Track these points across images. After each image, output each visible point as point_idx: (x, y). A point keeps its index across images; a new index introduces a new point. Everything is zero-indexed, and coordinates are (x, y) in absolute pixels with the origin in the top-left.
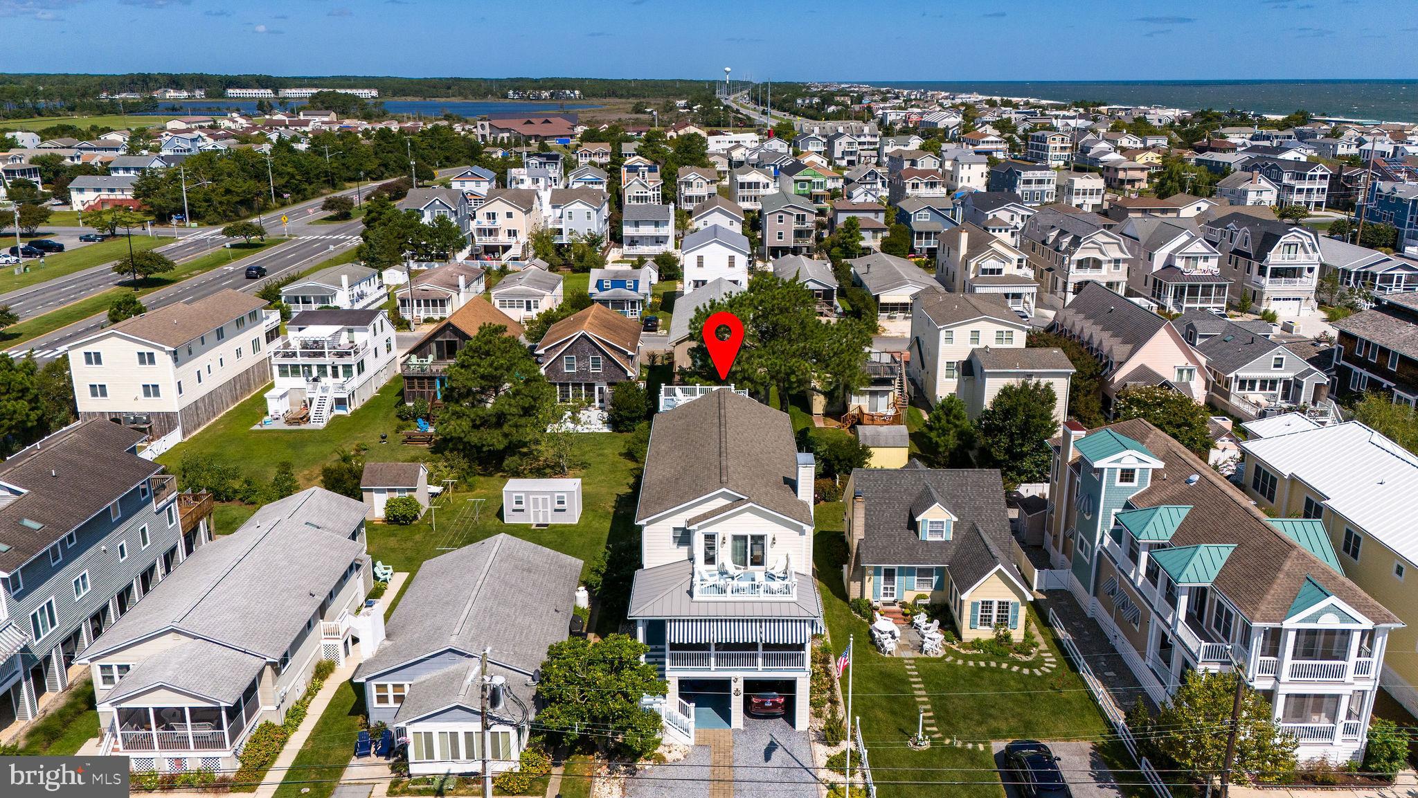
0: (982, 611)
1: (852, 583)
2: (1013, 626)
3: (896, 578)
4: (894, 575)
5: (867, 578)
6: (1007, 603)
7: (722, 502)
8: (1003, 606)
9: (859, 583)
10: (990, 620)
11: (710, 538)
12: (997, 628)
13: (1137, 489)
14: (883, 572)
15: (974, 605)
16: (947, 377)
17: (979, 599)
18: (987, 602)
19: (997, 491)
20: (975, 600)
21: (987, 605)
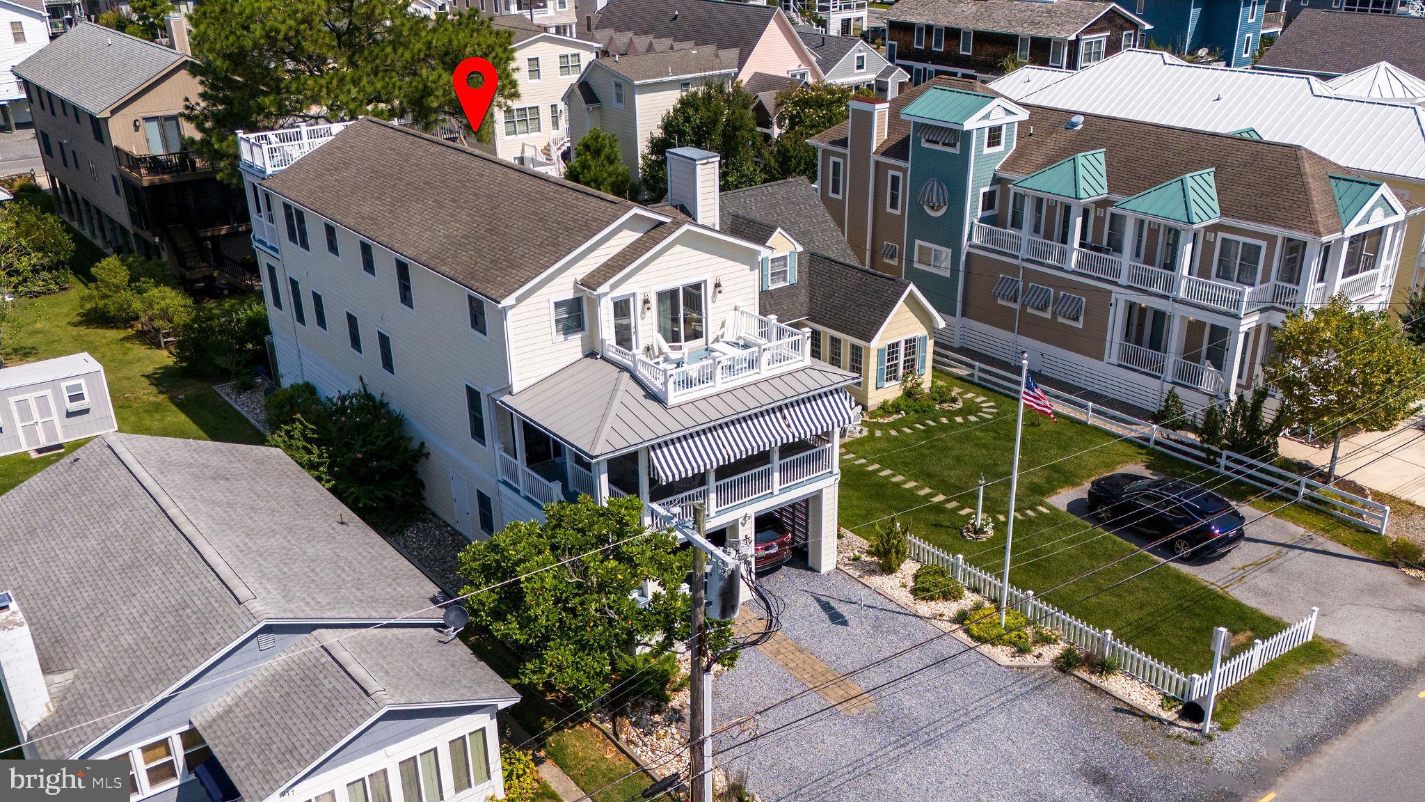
0: (889, 361)
2: (921, 372)
6: (914, 341)
7: (628, 237)
8: (910, 346)
10: (896, 371)
11: (622, 308)
12: (903, 379)
13: (1003, 153)
15: (880, 353)
16: (508, 134)
17: (885, 344)
18: (894, 346)
19: (815, 206)
20: (881, 346)
21: (893, 350)
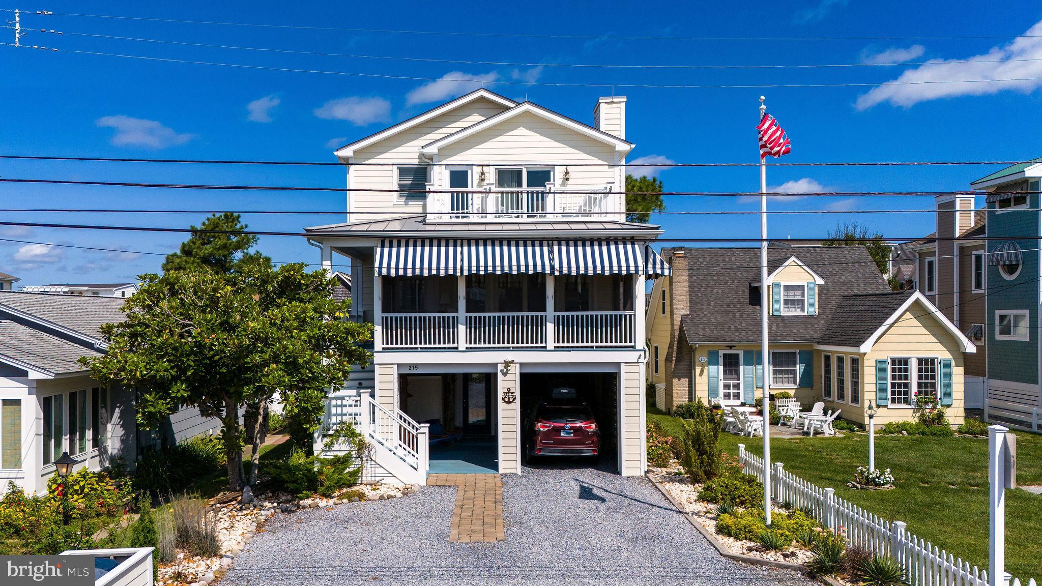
0: (894, 378)
1: (675, 381)
2: (946, 402)
3: (741, 368)
4: (737, 364)
5: (698, 369)
6: (933, 361)
8: (927, 366)
9: (685, 381)
10: (906, 393)
12: (919, 406)
14: (721, 360)
15: (881, 364)
17: (887, 356)
18: (900, 361)
20: (882, 356)
21: (901, 365)
